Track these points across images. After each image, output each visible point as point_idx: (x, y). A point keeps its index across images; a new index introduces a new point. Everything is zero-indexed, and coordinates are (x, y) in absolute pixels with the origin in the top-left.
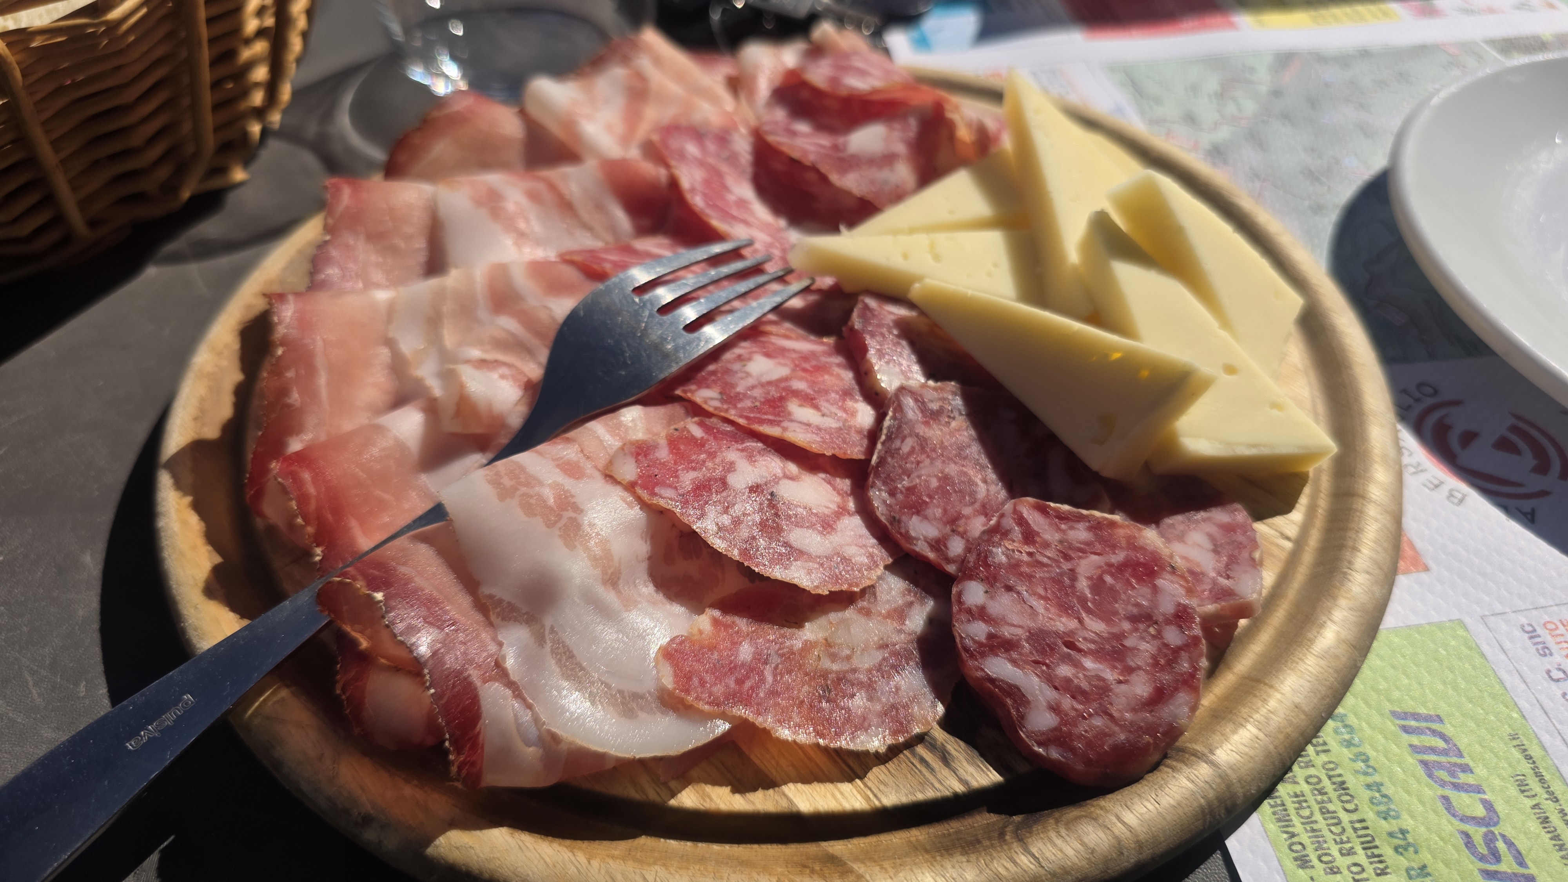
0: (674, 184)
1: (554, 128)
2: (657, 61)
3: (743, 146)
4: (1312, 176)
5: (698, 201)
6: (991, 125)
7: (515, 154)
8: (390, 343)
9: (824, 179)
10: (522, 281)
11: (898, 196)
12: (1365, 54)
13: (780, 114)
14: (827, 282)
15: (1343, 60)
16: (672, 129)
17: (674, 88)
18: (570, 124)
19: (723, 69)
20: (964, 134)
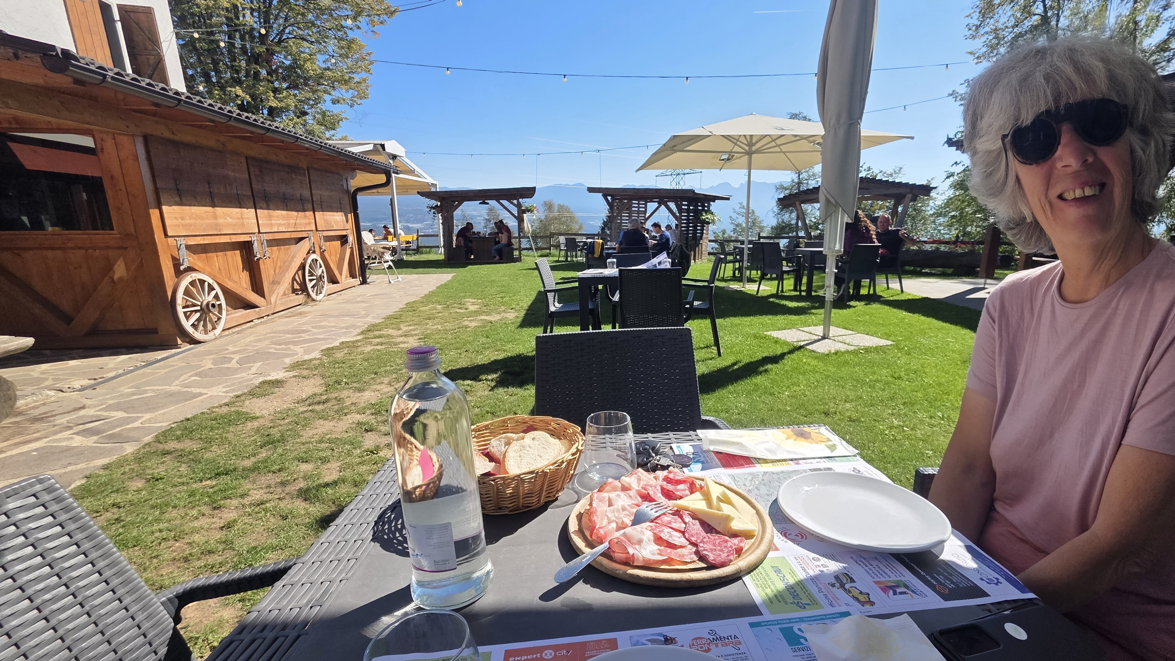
0: (648, 493)
1: (626, 485)
2: (642, 474)
3: (659, 488)
4: (768, 495)
5: (653, 496)
6: (703, 485)
7: (620, 489)
8: (607, 516)
9: (674, 493)
10: (627, 507)
11: (687, 496)
12: (783, 472)
13: (665, 483)
14: (676, 509)
15: (778, 474)
16: (646, 485)
17: (645, 478)
18: (629, 484)
19: (653, 475)
20: (698, 486)
